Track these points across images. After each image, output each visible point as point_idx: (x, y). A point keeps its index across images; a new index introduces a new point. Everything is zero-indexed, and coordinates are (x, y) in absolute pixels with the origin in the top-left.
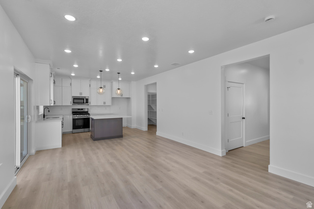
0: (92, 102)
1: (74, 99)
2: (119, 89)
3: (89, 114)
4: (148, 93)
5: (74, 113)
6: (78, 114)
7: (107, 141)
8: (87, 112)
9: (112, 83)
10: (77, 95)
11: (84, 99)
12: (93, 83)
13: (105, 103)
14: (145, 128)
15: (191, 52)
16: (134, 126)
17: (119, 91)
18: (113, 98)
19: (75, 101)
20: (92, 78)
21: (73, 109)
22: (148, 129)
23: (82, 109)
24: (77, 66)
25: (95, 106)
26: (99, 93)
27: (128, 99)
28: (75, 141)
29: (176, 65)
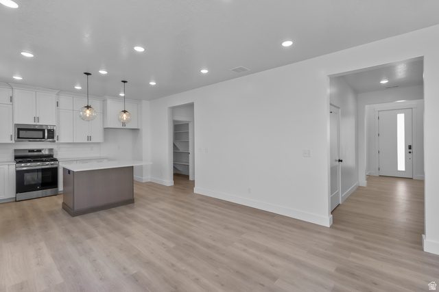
0: (63, 135)
1: (19, 130)
2: (125, 112)
3: (55, 160)
4: (174, 121)
5: (19, 158)
6: (29, 162)
7: (103, 213)
8: (51, 156)
9: (104, 101)
10: (28, 121)
11: (43, 131)
12: (65, 100)
13: (89, 138)
14: (168, 181)
15: (287, 44)
16: (146, 177)
17: (125, 115)
18: (106, 130)
19: (22, 134)
20: (62, 89)
21: (16, 151)
22: (174, 183)
23: (40, 151)
24: (32, 56)
25: (69, 143)
26: (84, 118)
27: (135, 131)
28: (24, 219)
29: (240, 72)
